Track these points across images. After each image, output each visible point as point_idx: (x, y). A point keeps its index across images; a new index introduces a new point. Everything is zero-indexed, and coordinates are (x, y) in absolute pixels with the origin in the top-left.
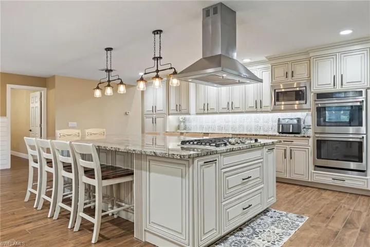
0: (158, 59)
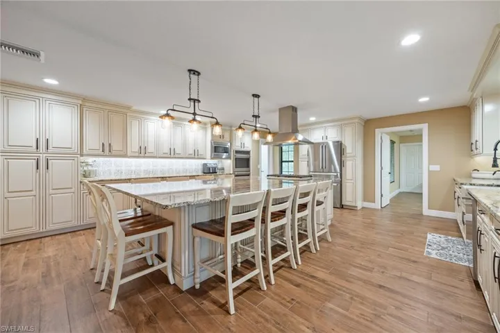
0: (256, 116)
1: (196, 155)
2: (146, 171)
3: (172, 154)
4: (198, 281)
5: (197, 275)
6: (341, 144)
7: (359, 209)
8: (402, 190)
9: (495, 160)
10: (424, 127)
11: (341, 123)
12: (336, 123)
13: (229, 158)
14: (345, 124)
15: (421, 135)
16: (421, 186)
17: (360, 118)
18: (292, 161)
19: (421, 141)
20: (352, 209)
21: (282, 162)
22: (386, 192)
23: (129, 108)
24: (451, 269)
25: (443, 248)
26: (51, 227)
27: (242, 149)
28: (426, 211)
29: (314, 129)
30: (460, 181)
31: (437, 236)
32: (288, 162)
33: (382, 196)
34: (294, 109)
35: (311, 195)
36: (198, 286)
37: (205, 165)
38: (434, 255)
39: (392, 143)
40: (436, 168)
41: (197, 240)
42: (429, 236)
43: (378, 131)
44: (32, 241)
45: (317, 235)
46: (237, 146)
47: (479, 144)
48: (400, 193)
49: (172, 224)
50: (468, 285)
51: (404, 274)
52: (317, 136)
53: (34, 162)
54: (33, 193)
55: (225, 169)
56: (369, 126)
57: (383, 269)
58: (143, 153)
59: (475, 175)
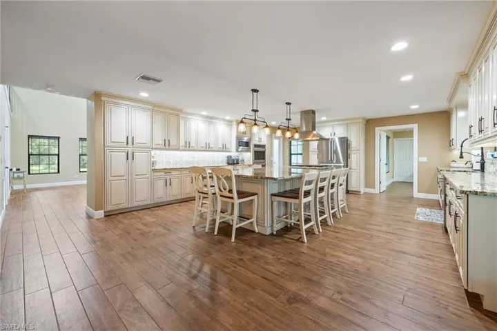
0: (288, 120)
1: (224, 149)
2: (187, 162)
3: (208, 148)
4: (275, 229)
5: (275, 225)
6: (347, 140)
7: (362, 193)
8: (395, 180)
9: (461, 153)
10: (415, 127)
11: (347, 122)
12: (343, 122)
13: (249, 151)
14: (352, 123)
15: (412, 131)
16: (412, 176)
17: (363, 119)
18: (301, 154)
19: (412, 136)
20: (356, 193)
21: (291, 154)
22: (383, 181)
23: (181, 111)
24: (432, 225)
25: (427, 216)
26: (135, 204)
27: (260, 143)
28: (416, 194)
29: (325, 126)
30: (440, 168)
31: (424, 209)
32: (297, 154)
33: (380, 183)
34: (314, 112)
35: (327, 180)
36: (275, 233)
37: (229, 158)
38: (421, 219)
39: (388, 138)
40: (424, 159)
41: (275, 204)
42: (419, 210)
43: (377, 129)
44: (125, 214)
45: (340, 207)
46: (255, 141)
47: (454, 141)
48: (393, 182)
49: (256, 194)
50: (441, 231)
51: (401, 227)
52: (326, 133)
53: (125, 154)
54: (125, 178)
55: (245, 160)
56: (370, 124)
57: (389, 225)
58: (188, 147)
59: (453, 164)
